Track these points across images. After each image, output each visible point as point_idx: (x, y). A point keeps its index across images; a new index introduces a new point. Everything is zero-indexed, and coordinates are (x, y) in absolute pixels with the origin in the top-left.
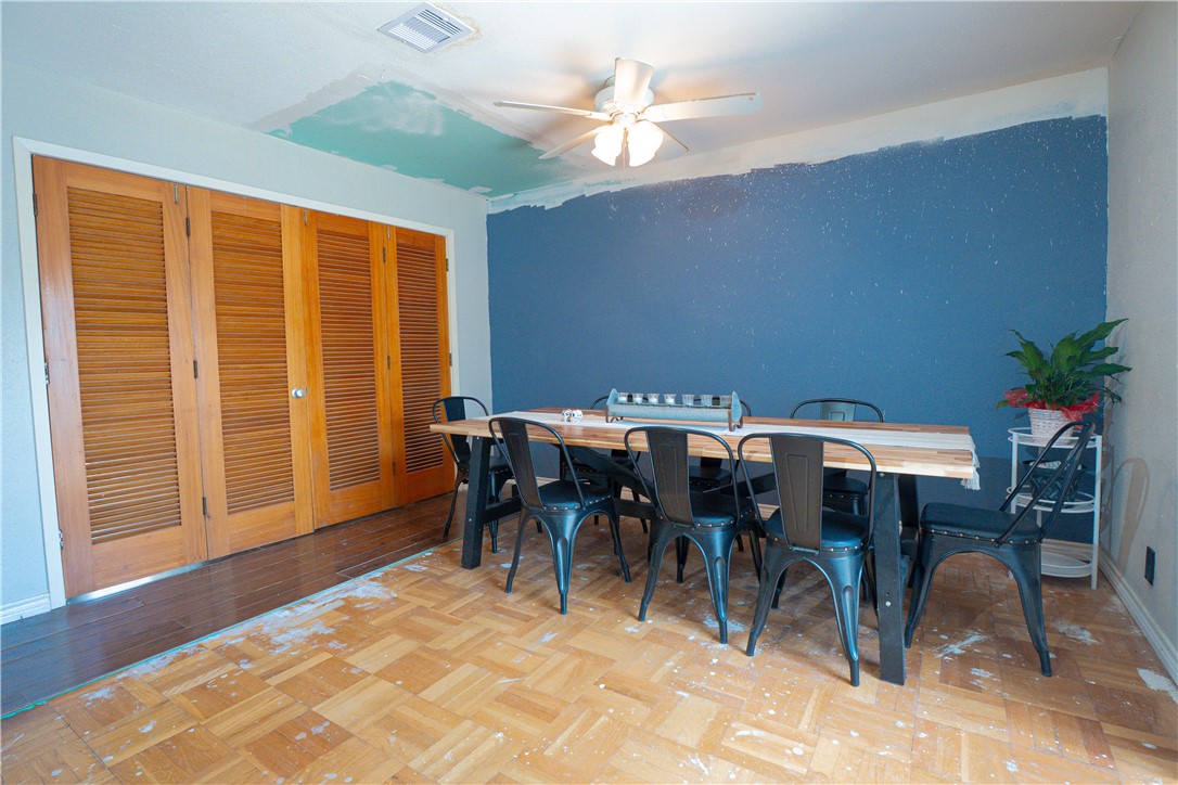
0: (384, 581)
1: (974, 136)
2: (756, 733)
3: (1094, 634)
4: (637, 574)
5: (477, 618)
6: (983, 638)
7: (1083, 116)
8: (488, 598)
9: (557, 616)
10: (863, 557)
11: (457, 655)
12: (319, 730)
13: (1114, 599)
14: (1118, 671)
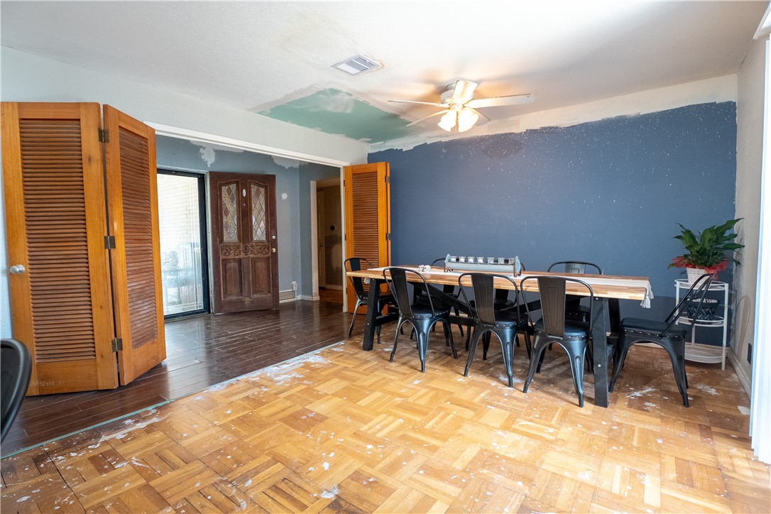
0: (322, 355)
1: (659, 112)
2: (529, 423)
3: (717, 390)
4: (460, 356)
5: (376, 373)
6: (653, 390)
7: (722, 101)
8: (380, 364)
9: (419, 373)
10: (586, 342)
11: (371, 388)
12: (312, 415)
13: (734, 375)
14: (727, 406)
